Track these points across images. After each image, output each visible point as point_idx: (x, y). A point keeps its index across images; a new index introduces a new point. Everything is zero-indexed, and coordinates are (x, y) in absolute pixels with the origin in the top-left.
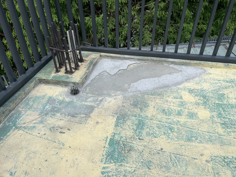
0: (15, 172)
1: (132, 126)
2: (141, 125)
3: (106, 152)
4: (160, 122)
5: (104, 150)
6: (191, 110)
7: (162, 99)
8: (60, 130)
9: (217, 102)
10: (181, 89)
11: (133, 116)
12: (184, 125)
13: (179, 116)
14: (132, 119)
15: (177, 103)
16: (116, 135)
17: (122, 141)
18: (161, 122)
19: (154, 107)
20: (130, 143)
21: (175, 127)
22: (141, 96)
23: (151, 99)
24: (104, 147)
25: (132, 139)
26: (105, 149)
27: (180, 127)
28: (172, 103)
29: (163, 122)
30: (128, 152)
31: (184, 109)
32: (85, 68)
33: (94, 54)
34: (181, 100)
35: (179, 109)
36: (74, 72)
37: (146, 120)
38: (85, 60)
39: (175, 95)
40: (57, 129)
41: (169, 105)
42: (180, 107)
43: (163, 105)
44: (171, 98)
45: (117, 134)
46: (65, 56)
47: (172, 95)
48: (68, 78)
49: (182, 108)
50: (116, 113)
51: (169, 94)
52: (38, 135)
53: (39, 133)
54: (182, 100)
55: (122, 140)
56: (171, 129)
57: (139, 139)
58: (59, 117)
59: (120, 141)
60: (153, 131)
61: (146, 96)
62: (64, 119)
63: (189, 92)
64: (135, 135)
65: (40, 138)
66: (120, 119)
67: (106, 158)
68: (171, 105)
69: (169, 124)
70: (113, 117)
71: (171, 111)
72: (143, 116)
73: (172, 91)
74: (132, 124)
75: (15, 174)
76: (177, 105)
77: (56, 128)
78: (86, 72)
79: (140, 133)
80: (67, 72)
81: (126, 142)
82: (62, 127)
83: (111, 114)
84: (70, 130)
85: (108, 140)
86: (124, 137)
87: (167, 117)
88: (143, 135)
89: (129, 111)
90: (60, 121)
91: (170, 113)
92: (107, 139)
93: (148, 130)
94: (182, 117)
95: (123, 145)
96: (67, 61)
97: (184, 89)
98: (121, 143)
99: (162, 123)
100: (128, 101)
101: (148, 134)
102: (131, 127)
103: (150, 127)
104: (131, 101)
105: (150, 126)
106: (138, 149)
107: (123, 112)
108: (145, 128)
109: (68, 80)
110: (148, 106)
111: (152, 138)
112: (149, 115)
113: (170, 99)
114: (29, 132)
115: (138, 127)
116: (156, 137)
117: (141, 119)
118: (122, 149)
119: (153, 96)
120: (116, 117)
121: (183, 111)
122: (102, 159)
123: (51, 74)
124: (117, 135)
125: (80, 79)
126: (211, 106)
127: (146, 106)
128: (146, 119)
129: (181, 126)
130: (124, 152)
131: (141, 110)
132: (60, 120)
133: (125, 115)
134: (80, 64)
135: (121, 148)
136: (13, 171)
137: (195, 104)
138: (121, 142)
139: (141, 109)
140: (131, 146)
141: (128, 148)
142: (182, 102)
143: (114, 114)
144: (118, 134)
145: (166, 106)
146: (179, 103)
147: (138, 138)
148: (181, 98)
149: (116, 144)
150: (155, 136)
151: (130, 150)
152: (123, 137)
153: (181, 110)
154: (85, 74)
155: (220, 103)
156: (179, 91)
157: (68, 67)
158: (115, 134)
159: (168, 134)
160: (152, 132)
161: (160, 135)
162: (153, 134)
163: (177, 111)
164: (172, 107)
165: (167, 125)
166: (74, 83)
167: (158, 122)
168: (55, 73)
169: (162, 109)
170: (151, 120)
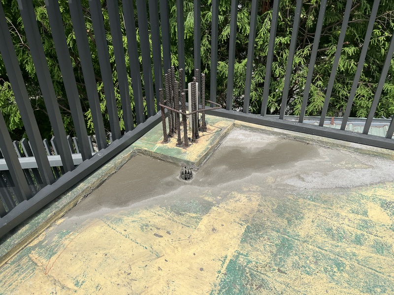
0: (83, 282)
1: (270, 246)
2: (285, 247)
3: (221, 281)
4: (320, 250)
5: (218, 277)
6: (381, 239)
7: (328, 210)
8: (156, 231)
10: (368, 198)
11: (273, 230)
12: (365, 262)
13: (358, 244)
14: (272, 234)
15: (356, 222)
16: (240, 256)
17: (250, 268)
18: (322, 249)
19: (313, 222)
20: (263, 274)
21: (347, 263)
22: (292, 198)
23: (309, 207)
24: (219, 272)
25: (267, 268)
26: (220, 275)
27: (356, 264)
28: (346, 220)
29: (326, 250)
30: (257, 289)
31: (368, 235)
32: (207, 141)
33: (224, 120)
34: (364, 218)
35: (359, 232)
36: (190, 145)
37: (296, 241)
38: (209, 129)
39: (355, 206)
40: (151, 229)
41: (341, 222)
42: (360, 229)
43: (329, 220)
44: (346, 211)
45: (242, 254)
46: (181, 119)
47: (348, 205)
48: (179, 153)
49: (365, 233)
50: (246, 221)
51: (342, 204)
52: (123, 232)
53: (125, 230)
54: (367, 219)
55: (250, 266)
56: (339, 265)
57: (279, 270)
58: (158, 211)
59: (246, 266)
60: (306, 263)
61: (301, 200)
62: (165, 215)
63: (382, 206)
64: (273, 262)
65: (126, 237)
66: (251, 231)
67: (220, 291)
68: (344, 222)
69: (337, 256)
70: (240, 225)
71: (343, 233)
72: (291, 233)
73: (349, 198)
74: (269, 244)
75: (82, 284)
76: (356, 225)
77: (151, 227)
78: (208, 148)
79: (281, 261)
80: (179, 143)
81: (255, 271)
82: (159, 227)
83: (237, 220)
84: (170, 234)
85: (227, 261)
86: (254, 263)
87: (335, 242)
88: (286, 266)
89: (267, 220)
90: (158, 217)
91: (340, 237)
92: (225, 260)
93: (296, 258)
94: (363, 247)
95: (250, 275)
96: (182, 127)
97: (373, 199)
98: (247, 272)
99: (323, 252)
100: (269, 204)
101: (296, 266)
102: (268, 248)
103: (301, 255)
104: (274, 205)
105: (301, 252)
106: (274, 287)
107: (258, 221)
108: (291, 254)
109: (179, 157)
110: (302, 218)
111: (302, 274)
112: (302, 234)
113: (343, 213)
114: (111, 225)
115: (279, 251)
116: (308, 274)
117: (287, 237)
118: (248, 281)
119: (313, 203)
120: (245, 227)
121: (367, 237)
122: (213, 291)
123: (157, 143)
124: (242, 256)
125: (196, 158)
127: (299, 217)
128: (295, 239)
129: (358, 263)
130: (251, 288)
131: (288, 223)
132: (159, 215)
133: (260, 225)
134: (200, 134)
135: (245, 278)
136: (81, 279)
137: (390, 228)
138: (248, 270)
139: (289, 221)
140: (263, 279)
141: (259, 283)
142: (366, 222)
143: (243, 221)
144: (244, 255)
145: (334, 224)
146: (361, 222)
147: (276, 268)
148: (365, 213)
149: (239, 270)
150: (308, 272)
151: (260, 286)
152: (251, 262)
153: (363, 235)
154: (205, 151)
156: (362, 201)
157: (182, 136)
158: (239, 254)
159: (331, 273)
160: (303, 264)
161: (318, 272)
162: (305, 267)
163: (354, 235)
164: (346, 227)
165: (332, 256)
166: (188, 162)
167: (317, 249)
168: (162, 143)
169: (326, 227)
170: (304, 242)
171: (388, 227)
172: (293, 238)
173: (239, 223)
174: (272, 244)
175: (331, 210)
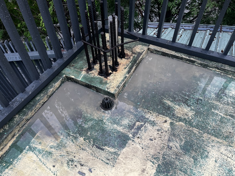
32: (125, 68)
36: (111, 73)
38: (127, 55)
48: (101, 82)
78: (126, 77)
80: (101, 73)
109: (101, 87)
123: (82, 71)
125: (116, 88)
154: (123, 80)
166: (109, 93)
168: (87, 70)
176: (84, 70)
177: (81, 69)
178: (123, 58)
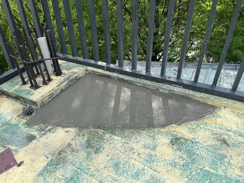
6: (157, 174)
9: (207, 168)
10: (162, 134)
11: (71, 163)
13: (135, 179)
14: (68, 168)
19: (108, 156)
28: (136, 154)
31: (148, 169)
32: (56, 83)
34: (152, 153)
35: (142, 166)
36: (41, 87)
37: (85, 175)
38: (64, 74)
39: (149, 141)
41: (131, 156)
42: (144, 164)
43: (121, 154)
44: (139, 146)
47: (144, 140)
48: (29, 93)
49: (146, 167)
50: (53, 154)
51: (139, 139)
54: (154, 153)
63: (171, 141)
66: (52, 164)
68: (133, 156)
70: (46, 158)
71: (127, 167)
72: (85, 167)
74: (60, 177)
76: (141, 159)
78: (54, 89)
83: (47, 153)
87: (117, 176)
91: (123, 171)
100: (80, 139)
104: (84, 139)
109: (26, 97)
110: (101, 152)
113: (136, 147)
119: (117, 137)
120: (50, 160)
121: (146, 171)
125: (39, 98)
126: (194, 172)
131: (87, 156)
133: (63, 159)
134: (55, 77)
137: (170, 164)
139: (89, 154)
142: (151, 156)
143: (51, 154)
146: (147, 156)
148: (154, 149)
153: (143, 170)
154: (50, 92)
155: (212, 171)
156: (157, 137)
163: (136, 169)
164: (133, 162)
168: (21, 85)
169: (116, 161)
170: (91, 176)
171: (168, 162)
172: (84, 172)
173: (46, 156)
174: (63, 177)
175: (128, 145)
176: (18, 84)
177: (16, 84)
178: (59, 76)
